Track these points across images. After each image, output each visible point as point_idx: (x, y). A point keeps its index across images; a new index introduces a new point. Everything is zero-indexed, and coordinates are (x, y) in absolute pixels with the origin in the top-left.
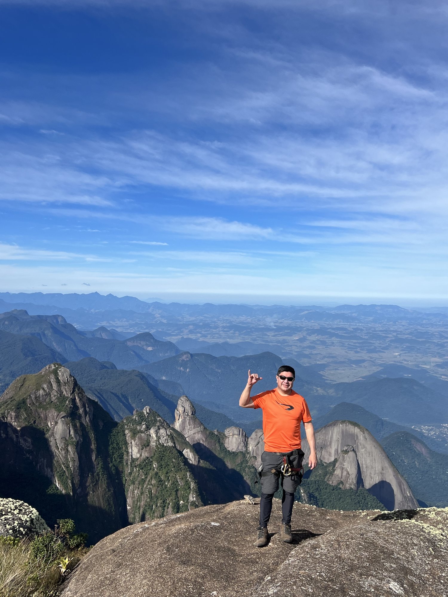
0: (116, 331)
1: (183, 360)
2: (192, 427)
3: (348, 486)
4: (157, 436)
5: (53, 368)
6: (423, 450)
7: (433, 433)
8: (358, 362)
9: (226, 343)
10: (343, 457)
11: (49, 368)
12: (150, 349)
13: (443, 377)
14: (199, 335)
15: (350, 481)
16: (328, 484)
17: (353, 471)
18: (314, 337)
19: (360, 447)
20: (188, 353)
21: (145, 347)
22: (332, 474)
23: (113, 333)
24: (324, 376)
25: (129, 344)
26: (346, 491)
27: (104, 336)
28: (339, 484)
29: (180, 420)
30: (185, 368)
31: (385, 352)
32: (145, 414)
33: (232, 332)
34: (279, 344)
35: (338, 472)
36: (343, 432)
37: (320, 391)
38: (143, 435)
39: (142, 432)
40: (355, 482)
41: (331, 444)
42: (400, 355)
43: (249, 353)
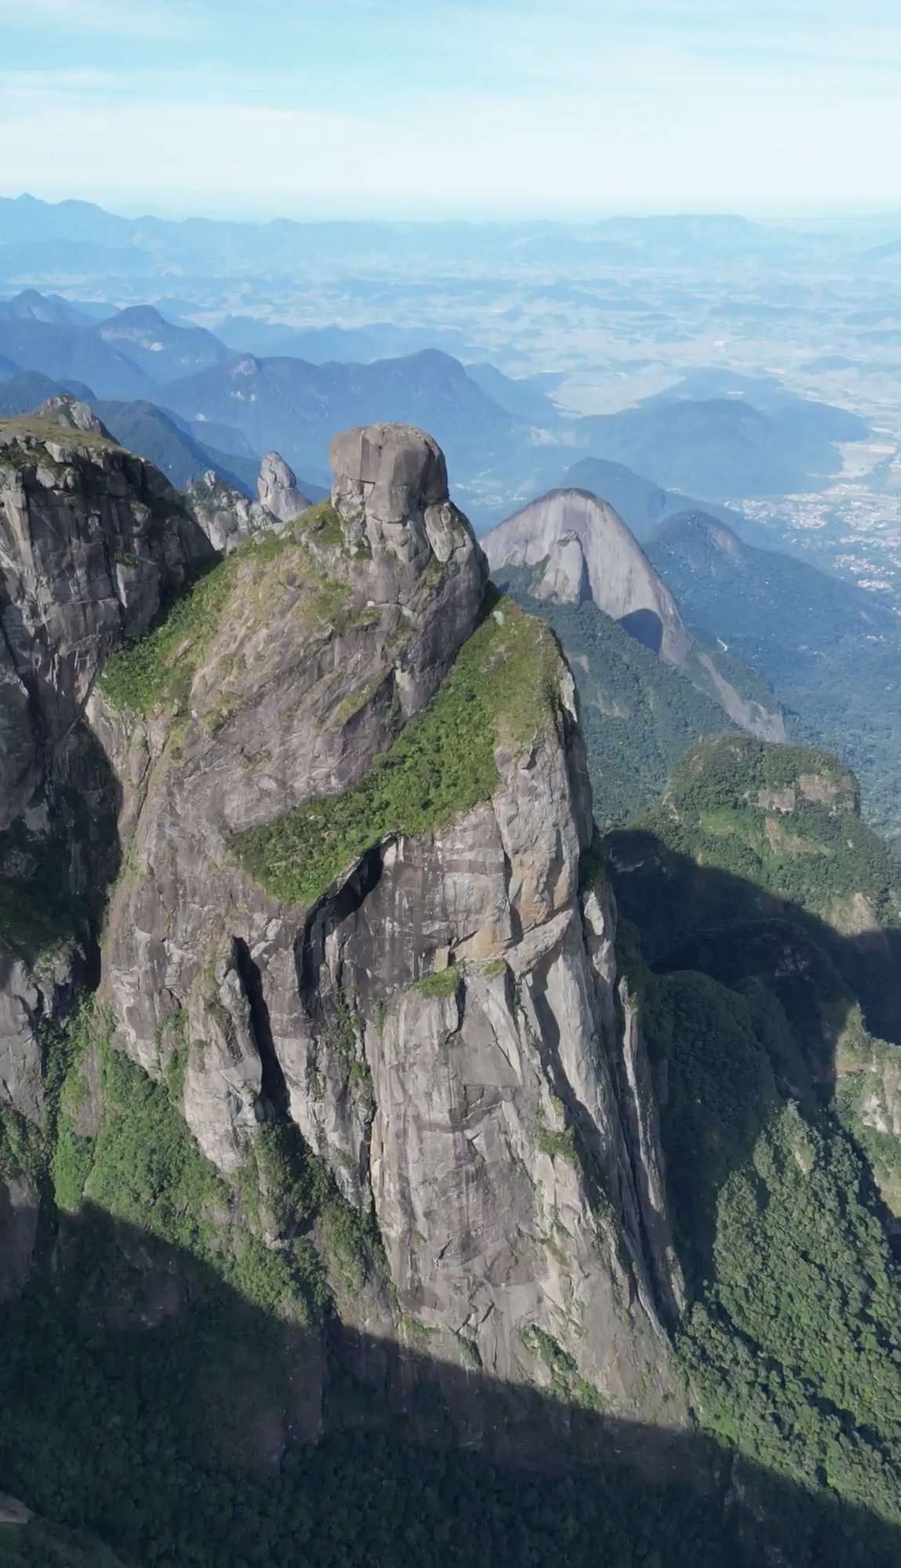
0: (60, 298)
1: (240, 374)
2: (293, 507)
3: (564, 599)
4: (248, 514)
5: (60, 403)
6: (729, 543)
7: (763, 514)
8: (633, 366)
9: (334, 330)
10: (560, 551)
11: (52, 403)
12: (157, 347)
13: (810, 393)
14: (268, 308)
15: (568, 591)
16: (533, 599)
17: (574, 575)
18: (540, 308)
19: (594, 536)
20: (249, 356)
21: (145, 344)
22: (539, 581)
23: (60, 307)
24: (556, 403)
25: (106, 335)
26: (563, 606)
27: (38, 313)
28: (550, 596)
29: (269, 497)
30: (248, 394)
31: (693, 339)
32: (209, 484)
33: (346, 297)
34: (460, 329)
35: (549, 577)
36: (565, 511)
37: (546, 437)
38: (225, 513)
39: (223, 509)
40: (577, 591)
41: (542, 535)
42: (726, 346)
43: (391, 354)
